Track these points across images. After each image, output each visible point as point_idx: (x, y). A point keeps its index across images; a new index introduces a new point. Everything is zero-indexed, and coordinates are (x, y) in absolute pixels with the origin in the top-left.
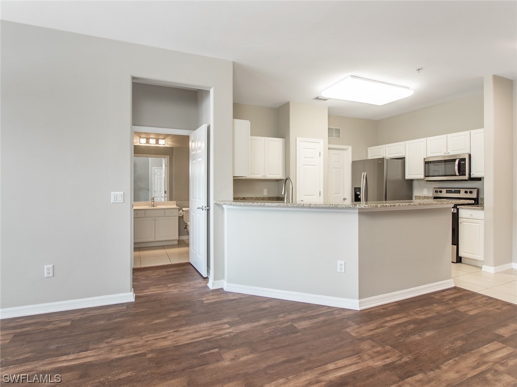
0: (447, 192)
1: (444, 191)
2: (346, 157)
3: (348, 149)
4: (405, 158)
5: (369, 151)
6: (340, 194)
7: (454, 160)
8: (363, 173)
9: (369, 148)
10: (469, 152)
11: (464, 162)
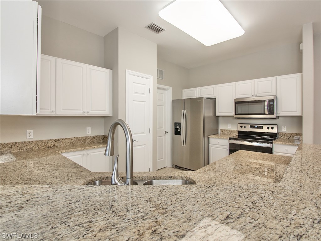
0: (251, 127)
1: (248, 126)
2: (168, 96)
3: (169, 89)
4: (216, 98)
5: (184, 92)
6: (162, 128)
7: (264, 101)
8: (183, 111)
9: (184, 90)
10: (275, 94)
11: (272, 103)
